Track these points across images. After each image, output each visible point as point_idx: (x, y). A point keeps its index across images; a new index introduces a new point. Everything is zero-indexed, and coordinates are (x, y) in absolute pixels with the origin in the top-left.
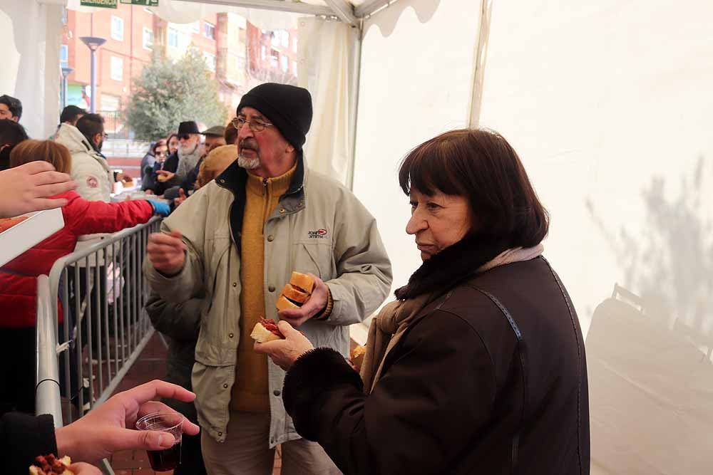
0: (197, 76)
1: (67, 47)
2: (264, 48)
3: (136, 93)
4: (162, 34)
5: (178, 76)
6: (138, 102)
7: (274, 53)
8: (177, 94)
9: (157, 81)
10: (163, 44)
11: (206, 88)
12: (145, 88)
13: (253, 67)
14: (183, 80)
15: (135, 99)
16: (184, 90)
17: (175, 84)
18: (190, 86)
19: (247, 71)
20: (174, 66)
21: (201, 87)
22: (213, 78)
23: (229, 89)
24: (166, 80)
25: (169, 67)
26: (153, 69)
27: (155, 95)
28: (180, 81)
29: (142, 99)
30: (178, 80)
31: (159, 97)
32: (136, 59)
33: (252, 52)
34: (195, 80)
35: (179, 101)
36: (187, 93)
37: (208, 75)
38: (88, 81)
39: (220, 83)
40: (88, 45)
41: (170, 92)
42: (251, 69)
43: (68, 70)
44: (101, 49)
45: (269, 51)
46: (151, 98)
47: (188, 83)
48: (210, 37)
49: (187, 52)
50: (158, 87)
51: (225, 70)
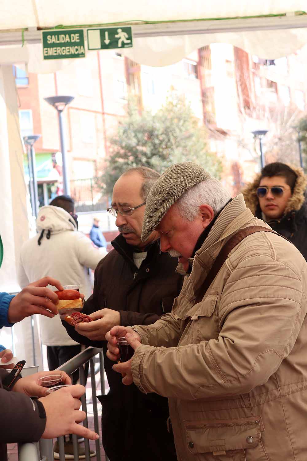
0: (183, 125)
1: (30, 111)
2: (257, 80)
3: (112, 155)
4: (136, 80)
5: (159, 127)
6: (116, 164)
7: (272, 84)
8: (161, 150)
9: (136, 136)
10: (137, 93)
11: (194, 139)
12: (122, 148)
13: (247, 105)
14: (166, 132)
15: (113, 161)
16: (169, 144)
17: (158, 138)
18: (176, 138)
19: (241, 112)
20: (154, 117)
21: (189, 137)
22: (201, 124)
23: (222, 136)
24: (146, 134)
25: (149, 119)
26: (131, 124)
27: (135, 154)
28: (162, 134)
29: (121, 161)
30: (160, 132)
31: (140, 156)
32: (108, 114)
33: (244, 88)
34: (181, 130)
35: (163, 158)
36: (174, 147)
37: (195, 123)
38: (57, 147)
39: (210, 130)
40: (54, 105)
41: (152, 147)
42: (245, 107)
43: (34, 138)
44: (69, 108)
45: (265, 83)
46: (131, 158)
47: (173, 135)
48: (193, 76)
49: (167, 97)
50: (138, 145)
51: (214, 113)
